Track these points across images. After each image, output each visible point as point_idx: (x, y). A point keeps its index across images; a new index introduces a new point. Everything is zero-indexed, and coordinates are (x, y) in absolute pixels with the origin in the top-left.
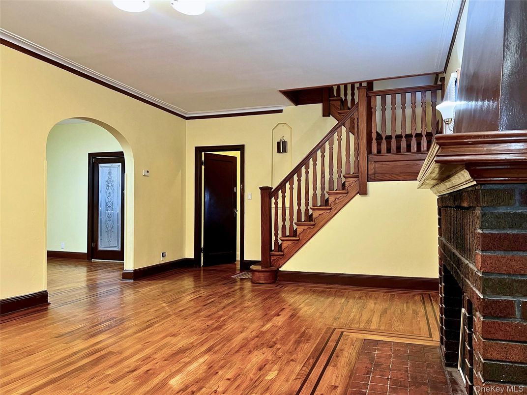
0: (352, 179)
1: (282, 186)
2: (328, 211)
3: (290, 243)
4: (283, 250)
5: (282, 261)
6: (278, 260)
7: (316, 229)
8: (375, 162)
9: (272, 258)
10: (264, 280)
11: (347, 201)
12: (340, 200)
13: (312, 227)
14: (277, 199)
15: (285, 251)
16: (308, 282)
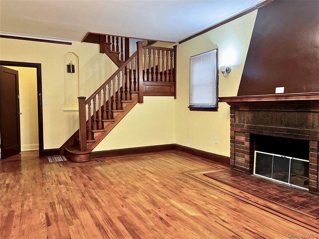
0: (135, 94)
1: (93, 97)
2: (122, 113)
3: (99, 133)
4: (94, 138)
5: (94, 146)
6: (91, 145)
7: (115, 124)
8: (146, 85)
9: (88, 144)
10: (86, 160)
11: (132, 107)
12: (129, 106)
13: (113, 122)
14: (90, 105)
15: (96, 139)
16: (111, 156)
